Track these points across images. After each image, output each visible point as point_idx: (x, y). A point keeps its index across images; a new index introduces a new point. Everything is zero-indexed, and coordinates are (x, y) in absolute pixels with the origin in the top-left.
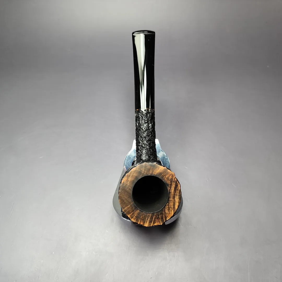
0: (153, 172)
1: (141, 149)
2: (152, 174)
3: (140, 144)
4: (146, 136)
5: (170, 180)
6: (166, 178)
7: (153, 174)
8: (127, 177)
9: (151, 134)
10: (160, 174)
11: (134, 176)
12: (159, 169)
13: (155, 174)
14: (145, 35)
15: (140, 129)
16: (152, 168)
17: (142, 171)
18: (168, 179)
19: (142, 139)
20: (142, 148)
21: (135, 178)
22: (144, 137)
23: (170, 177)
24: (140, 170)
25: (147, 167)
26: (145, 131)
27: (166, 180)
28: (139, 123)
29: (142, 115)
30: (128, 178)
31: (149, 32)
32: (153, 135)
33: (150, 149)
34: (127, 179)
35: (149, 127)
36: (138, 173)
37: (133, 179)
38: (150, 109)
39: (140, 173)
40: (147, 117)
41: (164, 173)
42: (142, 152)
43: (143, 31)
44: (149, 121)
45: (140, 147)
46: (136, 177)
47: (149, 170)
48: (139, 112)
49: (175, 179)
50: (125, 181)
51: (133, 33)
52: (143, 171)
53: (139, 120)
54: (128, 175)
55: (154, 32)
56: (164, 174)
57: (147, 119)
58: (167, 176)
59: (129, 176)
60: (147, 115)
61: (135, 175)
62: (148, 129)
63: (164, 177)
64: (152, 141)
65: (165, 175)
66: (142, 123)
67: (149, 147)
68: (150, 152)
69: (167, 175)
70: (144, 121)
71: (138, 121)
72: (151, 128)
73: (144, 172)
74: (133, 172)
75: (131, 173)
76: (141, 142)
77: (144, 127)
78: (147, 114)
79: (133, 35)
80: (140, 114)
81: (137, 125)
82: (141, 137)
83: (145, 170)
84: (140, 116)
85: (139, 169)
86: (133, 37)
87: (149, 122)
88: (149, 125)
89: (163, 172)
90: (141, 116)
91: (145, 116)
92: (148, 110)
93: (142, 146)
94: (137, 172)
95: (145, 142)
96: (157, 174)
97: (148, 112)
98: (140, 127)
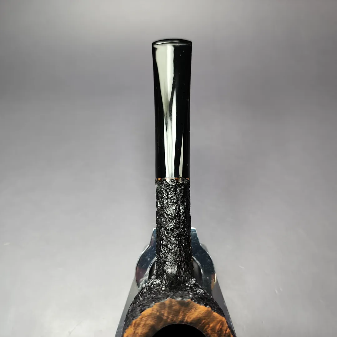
0: (185, 317)
1: (166, 252)
2: (183, 322)
3: (163, 242)
4: (174, 229)
5: (218, 332)
6: (209, 329)
7: (185, 321)
8: (134, 326)
9: (184, 222)
10: (199, 320)
11: (148, 324)
12: (197, 311)
13: (188, 320)
14: (174, 46)
15: (163, 214)
16: (183, 308)
17: (163, 315)
18: (213, 329)
19: (167, 234)
20: (167, 250)
21: (149, 328)
22: (171, 229)
23: (218, 327)
24: (160, 312)
25: (174, 308)
26: (172, 219)
27: (210, 332)
28: (162, 203)
29: (168, 188)
30: (136, 329)
31: (181, 41)
32: (186, 224)
33: (180, 251)
34: (134, 331)
35: (180, 210)
36: (155, 320)
37: (145, 331)
38: (181, 179)
39: (159, 318)
40: (175, 194)
41: (206, 318)
42: (166, 258)
43: (171, 40)
44: (179, 200)
45: (163, 247)
46: (152, 327)
47: (177, 313)
48: (163, 184)
49: (226, 330)
50: (130, 335)
51: (154, 43)
52: (166, 314)
53: (162, 198)
54: (135, 323)
55: (191, 42)
56: (207, 320)
57: (176, 196)
58: (211, 325)
59: (139, 325)
60: (176, 189)
61: (150, 322)
62: (177, 214)
63: (206, 327)
64: (184, 236)
65: (208, 323)
66: (167, 203)
67: (179, 247)
68: (182, 258)
69: (212, 323)
70: (171, 200)
71: (160, 200)
72: (183, 214)
73: (168, 317)
74: (146, 318)
75: (141, 319)
76: (164, 238)
77: (171, 210)
78: (176, 187)
79: (155, 46)
80: (163, 187)
81: (159, 205)
82: (165, 229)
83: (169, 313)
84: (164, 192)
85: (157, 311)
86: (154, 50)
87: (179, 202)
88: (179, 208)
89: (204, 316)
90: (166, 191)
91: (173, 191)
92: (177, 181)
93: (167, 247)
94: (155, 317)
95: (173, 239)
96: (192, 320)
97: (177, 184)
98: (164, 210)
